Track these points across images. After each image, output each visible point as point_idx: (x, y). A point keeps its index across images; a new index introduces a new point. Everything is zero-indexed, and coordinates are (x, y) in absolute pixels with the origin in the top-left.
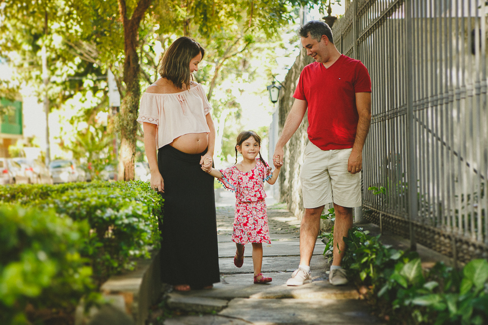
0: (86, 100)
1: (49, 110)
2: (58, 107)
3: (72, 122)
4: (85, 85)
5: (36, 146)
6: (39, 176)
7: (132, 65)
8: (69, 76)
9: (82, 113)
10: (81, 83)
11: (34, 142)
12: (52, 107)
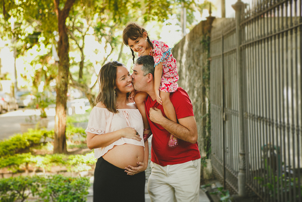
0: (40, 50)
1: (17, 56)
2: (23, 54)
3: (32, 64)
4: (39, 41)
5: (9, 79)
6: (8, 104)
7: (64, 43)
8: (29, 35)
9: (38, 58)
10: (37, 39)
11: (8, 77)
12: (19, 54)
